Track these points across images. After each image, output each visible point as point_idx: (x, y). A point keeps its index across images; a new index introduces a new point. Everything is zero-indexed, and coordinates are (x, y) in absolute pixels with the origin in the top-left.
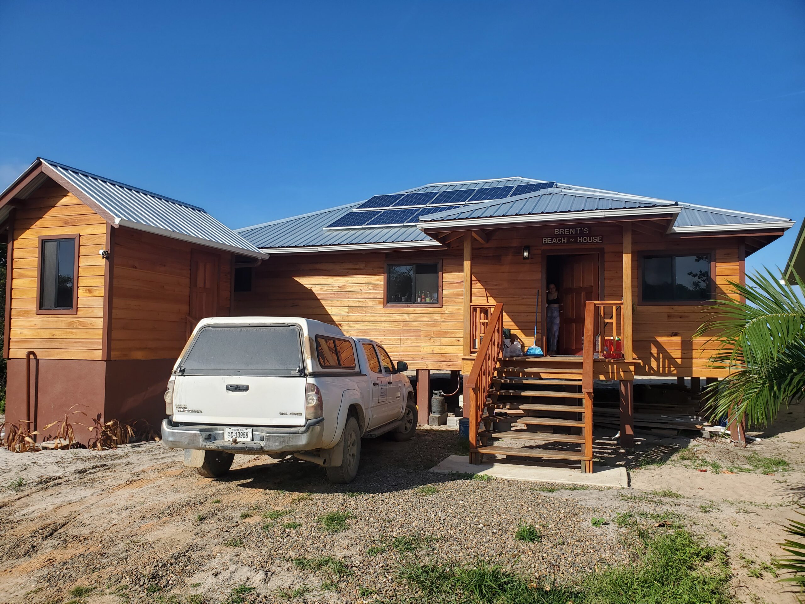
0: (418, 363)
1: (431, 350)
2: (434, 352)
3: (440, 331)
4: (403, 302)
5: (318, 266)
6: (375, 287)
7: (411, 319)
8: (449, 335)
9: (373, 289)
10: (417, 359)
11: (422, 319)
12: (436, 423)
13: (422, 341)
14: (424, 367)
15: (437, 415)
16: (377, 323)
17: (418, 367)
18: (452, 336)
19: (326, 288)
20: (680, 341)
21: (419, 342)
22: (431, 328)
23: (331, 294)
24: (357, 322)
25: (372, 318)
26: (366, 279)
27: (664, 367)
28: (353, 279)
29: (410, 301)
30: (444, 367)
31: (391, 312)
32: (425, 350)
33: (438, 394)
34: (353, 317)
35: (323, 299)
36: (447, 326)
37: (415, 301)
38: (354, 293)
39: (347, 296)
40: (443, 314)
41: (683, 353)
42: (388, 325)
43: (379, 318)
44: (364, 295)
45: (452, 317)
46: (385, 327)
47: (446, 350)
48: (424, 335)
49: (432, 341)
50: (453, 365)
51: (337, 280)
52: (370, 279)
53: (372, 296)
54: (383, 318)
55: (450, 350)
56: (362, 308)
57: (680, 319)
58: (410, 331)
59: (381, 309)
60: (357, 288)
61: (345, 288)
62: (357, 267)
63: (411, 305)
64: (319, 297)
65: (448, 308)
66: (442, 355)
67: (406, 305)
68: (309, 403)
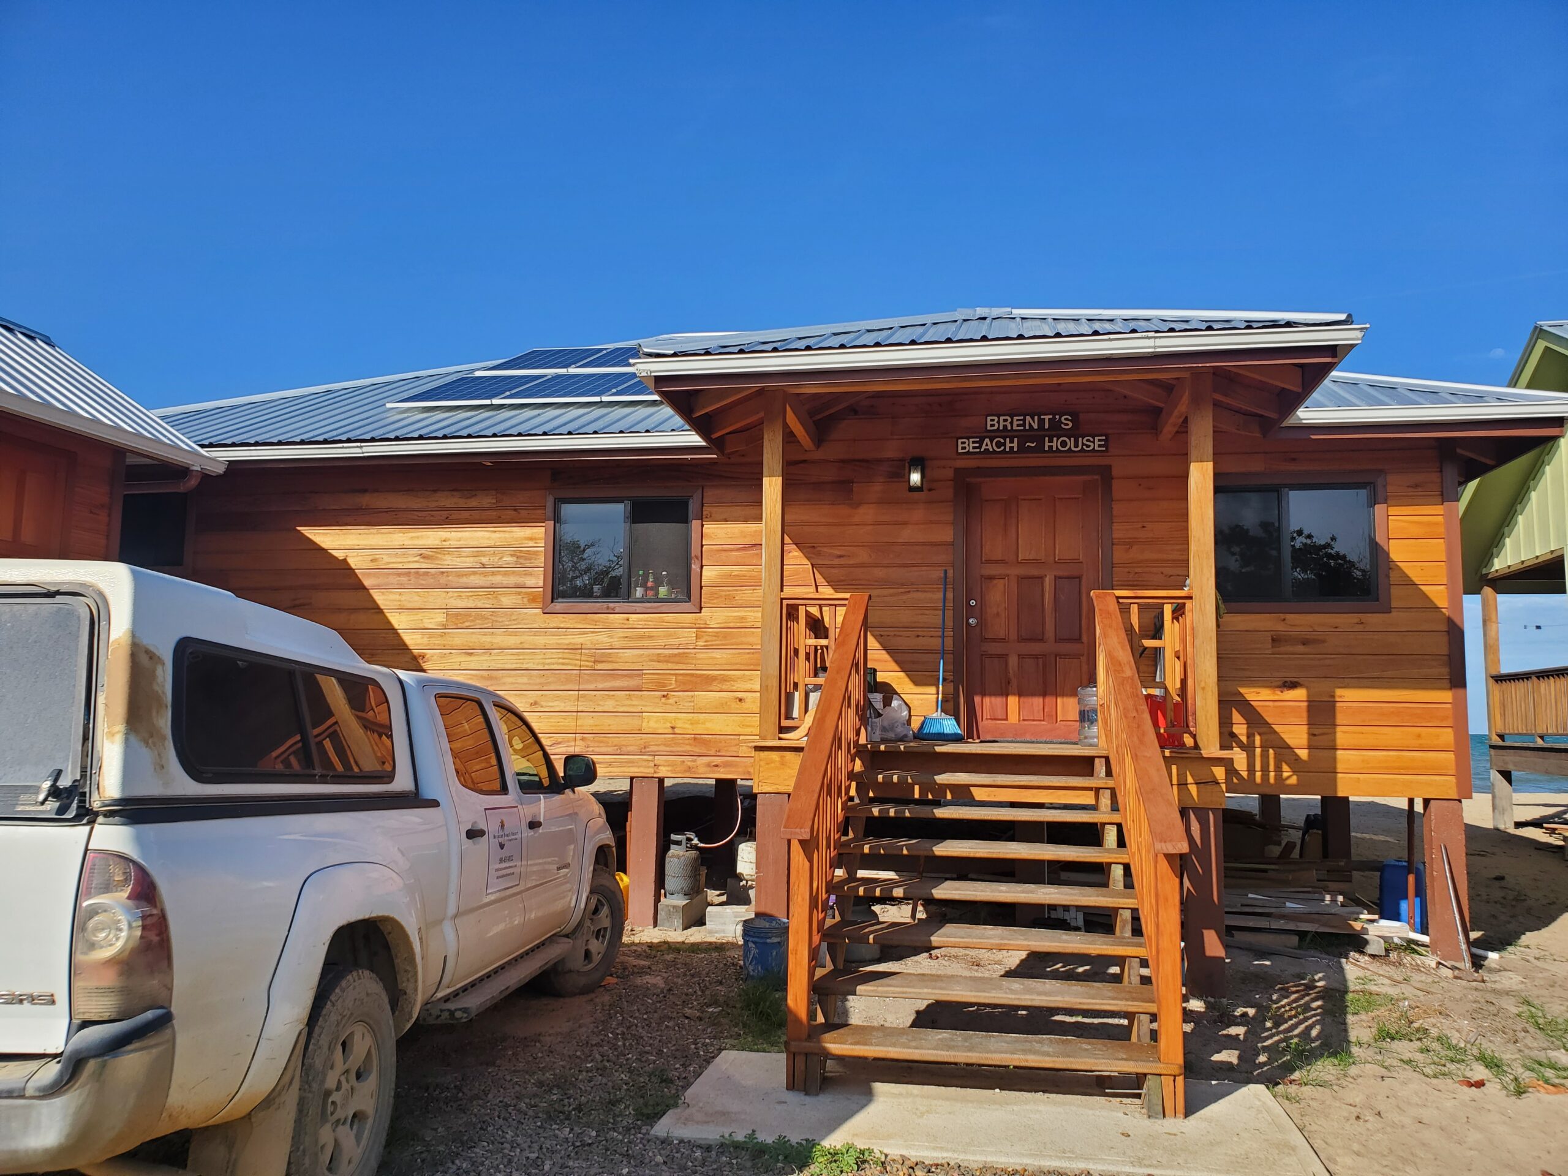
0: (632, 762)
1: (669, 725)
2: (677, 731)
3: (692, 675)
4: (597, 597)
5: (366, 500)
6: (522, 556)
7: (617, 644)
8: (716, 686)
9: (516, 562)
10: (630, 749)
11: (646, 643)
12: (678, 922)
13: (647, 701)
14: (649, 771)
15: (681, 901)
16: (523, 654)
17: (635, 771)
18: (724, 687)
19: (387, 559)
20: (1305, 704)
21: (636, 702)
22: (670, 666)
23: (399, 575)
24: (468, 650)
25: (512, 641)
26: (497, 535)
27: (1265, 770)
28: (460, 535)
29: (616, 596)
30: (702, 771)
31: (562, 626)
32: (652, 724)
33: (684, 842)
34: (460, 637)
35: (378, 587)
36: (711, 661)
37: (629, 597)
38: (461, 572)
39: (443, 580)
40: (700, 629)
41: (1312, 735)
42: (553, 659)
43: (529, 639)
44: (490, 578)
45: (726, 636)
46: (544, 664)
47: (709, 725)
48: (650, 686)
49: (672, 701)
50: (726, 765)
51: (418, 537)
52: (507, 535)
53: (512, 580)
54: (541, 640)
55: (718, 724)
56: (484, 612)
57: (1301, 648)
58: (613, 674)
59: (536, 614)
60: (472, 559)
61: (441, 559)
62: (474, 503)
63: (618, 607)
64: (367, 583)
65: (714, 616)
66: (697, 739)
67: (605, 605)
68: (92, 946)
